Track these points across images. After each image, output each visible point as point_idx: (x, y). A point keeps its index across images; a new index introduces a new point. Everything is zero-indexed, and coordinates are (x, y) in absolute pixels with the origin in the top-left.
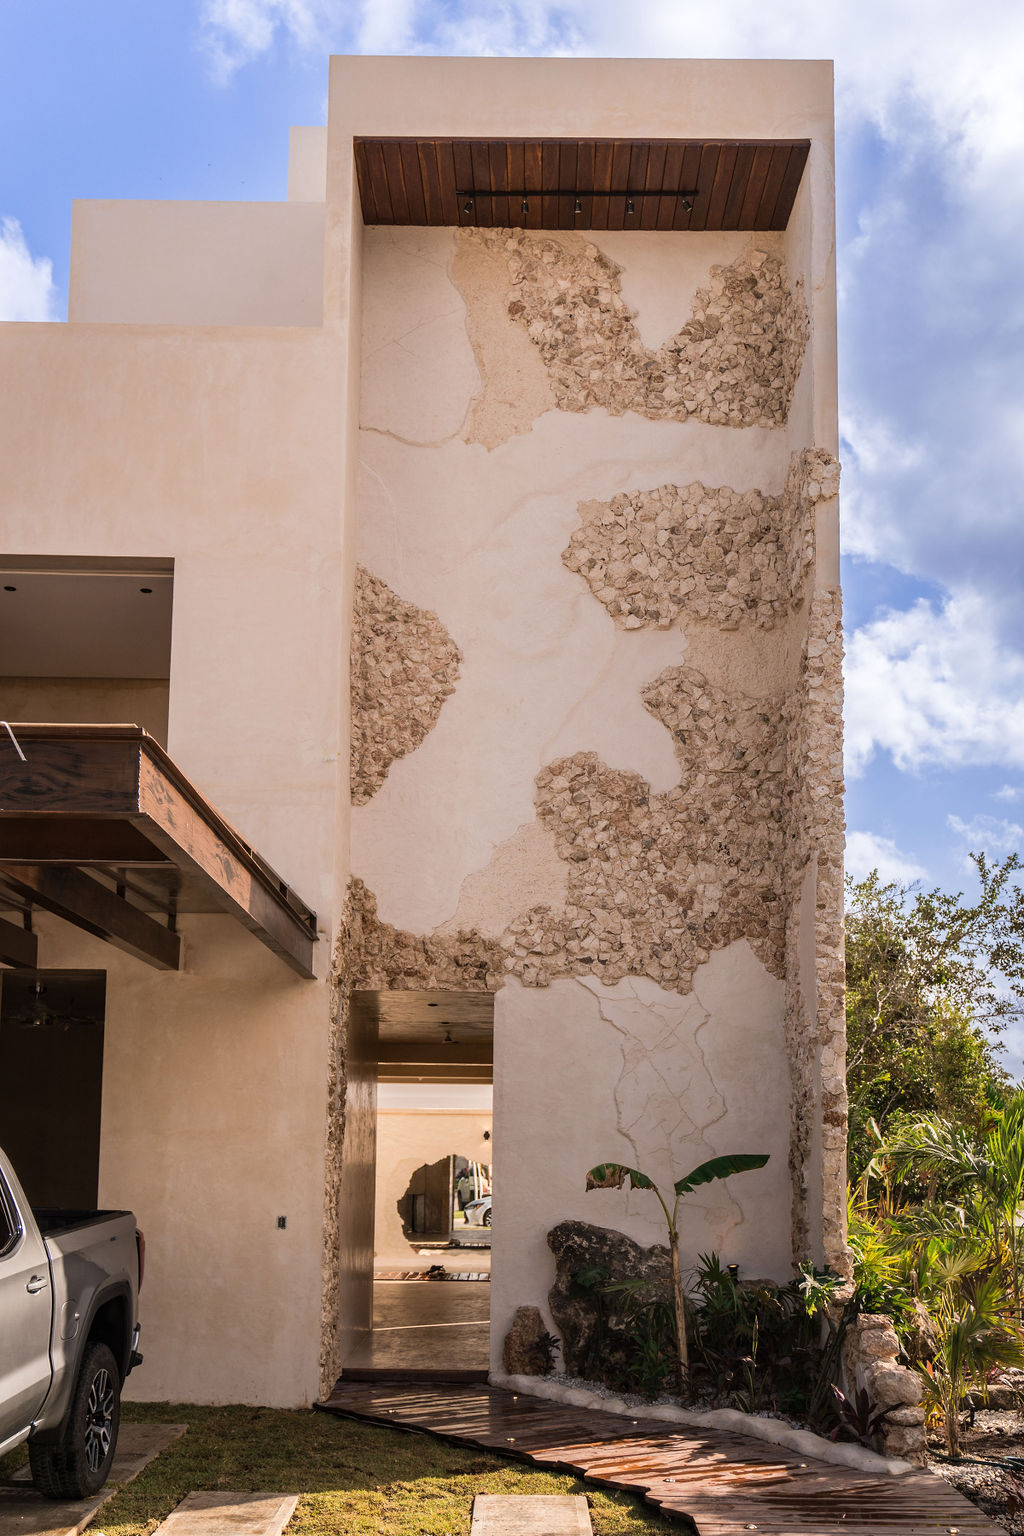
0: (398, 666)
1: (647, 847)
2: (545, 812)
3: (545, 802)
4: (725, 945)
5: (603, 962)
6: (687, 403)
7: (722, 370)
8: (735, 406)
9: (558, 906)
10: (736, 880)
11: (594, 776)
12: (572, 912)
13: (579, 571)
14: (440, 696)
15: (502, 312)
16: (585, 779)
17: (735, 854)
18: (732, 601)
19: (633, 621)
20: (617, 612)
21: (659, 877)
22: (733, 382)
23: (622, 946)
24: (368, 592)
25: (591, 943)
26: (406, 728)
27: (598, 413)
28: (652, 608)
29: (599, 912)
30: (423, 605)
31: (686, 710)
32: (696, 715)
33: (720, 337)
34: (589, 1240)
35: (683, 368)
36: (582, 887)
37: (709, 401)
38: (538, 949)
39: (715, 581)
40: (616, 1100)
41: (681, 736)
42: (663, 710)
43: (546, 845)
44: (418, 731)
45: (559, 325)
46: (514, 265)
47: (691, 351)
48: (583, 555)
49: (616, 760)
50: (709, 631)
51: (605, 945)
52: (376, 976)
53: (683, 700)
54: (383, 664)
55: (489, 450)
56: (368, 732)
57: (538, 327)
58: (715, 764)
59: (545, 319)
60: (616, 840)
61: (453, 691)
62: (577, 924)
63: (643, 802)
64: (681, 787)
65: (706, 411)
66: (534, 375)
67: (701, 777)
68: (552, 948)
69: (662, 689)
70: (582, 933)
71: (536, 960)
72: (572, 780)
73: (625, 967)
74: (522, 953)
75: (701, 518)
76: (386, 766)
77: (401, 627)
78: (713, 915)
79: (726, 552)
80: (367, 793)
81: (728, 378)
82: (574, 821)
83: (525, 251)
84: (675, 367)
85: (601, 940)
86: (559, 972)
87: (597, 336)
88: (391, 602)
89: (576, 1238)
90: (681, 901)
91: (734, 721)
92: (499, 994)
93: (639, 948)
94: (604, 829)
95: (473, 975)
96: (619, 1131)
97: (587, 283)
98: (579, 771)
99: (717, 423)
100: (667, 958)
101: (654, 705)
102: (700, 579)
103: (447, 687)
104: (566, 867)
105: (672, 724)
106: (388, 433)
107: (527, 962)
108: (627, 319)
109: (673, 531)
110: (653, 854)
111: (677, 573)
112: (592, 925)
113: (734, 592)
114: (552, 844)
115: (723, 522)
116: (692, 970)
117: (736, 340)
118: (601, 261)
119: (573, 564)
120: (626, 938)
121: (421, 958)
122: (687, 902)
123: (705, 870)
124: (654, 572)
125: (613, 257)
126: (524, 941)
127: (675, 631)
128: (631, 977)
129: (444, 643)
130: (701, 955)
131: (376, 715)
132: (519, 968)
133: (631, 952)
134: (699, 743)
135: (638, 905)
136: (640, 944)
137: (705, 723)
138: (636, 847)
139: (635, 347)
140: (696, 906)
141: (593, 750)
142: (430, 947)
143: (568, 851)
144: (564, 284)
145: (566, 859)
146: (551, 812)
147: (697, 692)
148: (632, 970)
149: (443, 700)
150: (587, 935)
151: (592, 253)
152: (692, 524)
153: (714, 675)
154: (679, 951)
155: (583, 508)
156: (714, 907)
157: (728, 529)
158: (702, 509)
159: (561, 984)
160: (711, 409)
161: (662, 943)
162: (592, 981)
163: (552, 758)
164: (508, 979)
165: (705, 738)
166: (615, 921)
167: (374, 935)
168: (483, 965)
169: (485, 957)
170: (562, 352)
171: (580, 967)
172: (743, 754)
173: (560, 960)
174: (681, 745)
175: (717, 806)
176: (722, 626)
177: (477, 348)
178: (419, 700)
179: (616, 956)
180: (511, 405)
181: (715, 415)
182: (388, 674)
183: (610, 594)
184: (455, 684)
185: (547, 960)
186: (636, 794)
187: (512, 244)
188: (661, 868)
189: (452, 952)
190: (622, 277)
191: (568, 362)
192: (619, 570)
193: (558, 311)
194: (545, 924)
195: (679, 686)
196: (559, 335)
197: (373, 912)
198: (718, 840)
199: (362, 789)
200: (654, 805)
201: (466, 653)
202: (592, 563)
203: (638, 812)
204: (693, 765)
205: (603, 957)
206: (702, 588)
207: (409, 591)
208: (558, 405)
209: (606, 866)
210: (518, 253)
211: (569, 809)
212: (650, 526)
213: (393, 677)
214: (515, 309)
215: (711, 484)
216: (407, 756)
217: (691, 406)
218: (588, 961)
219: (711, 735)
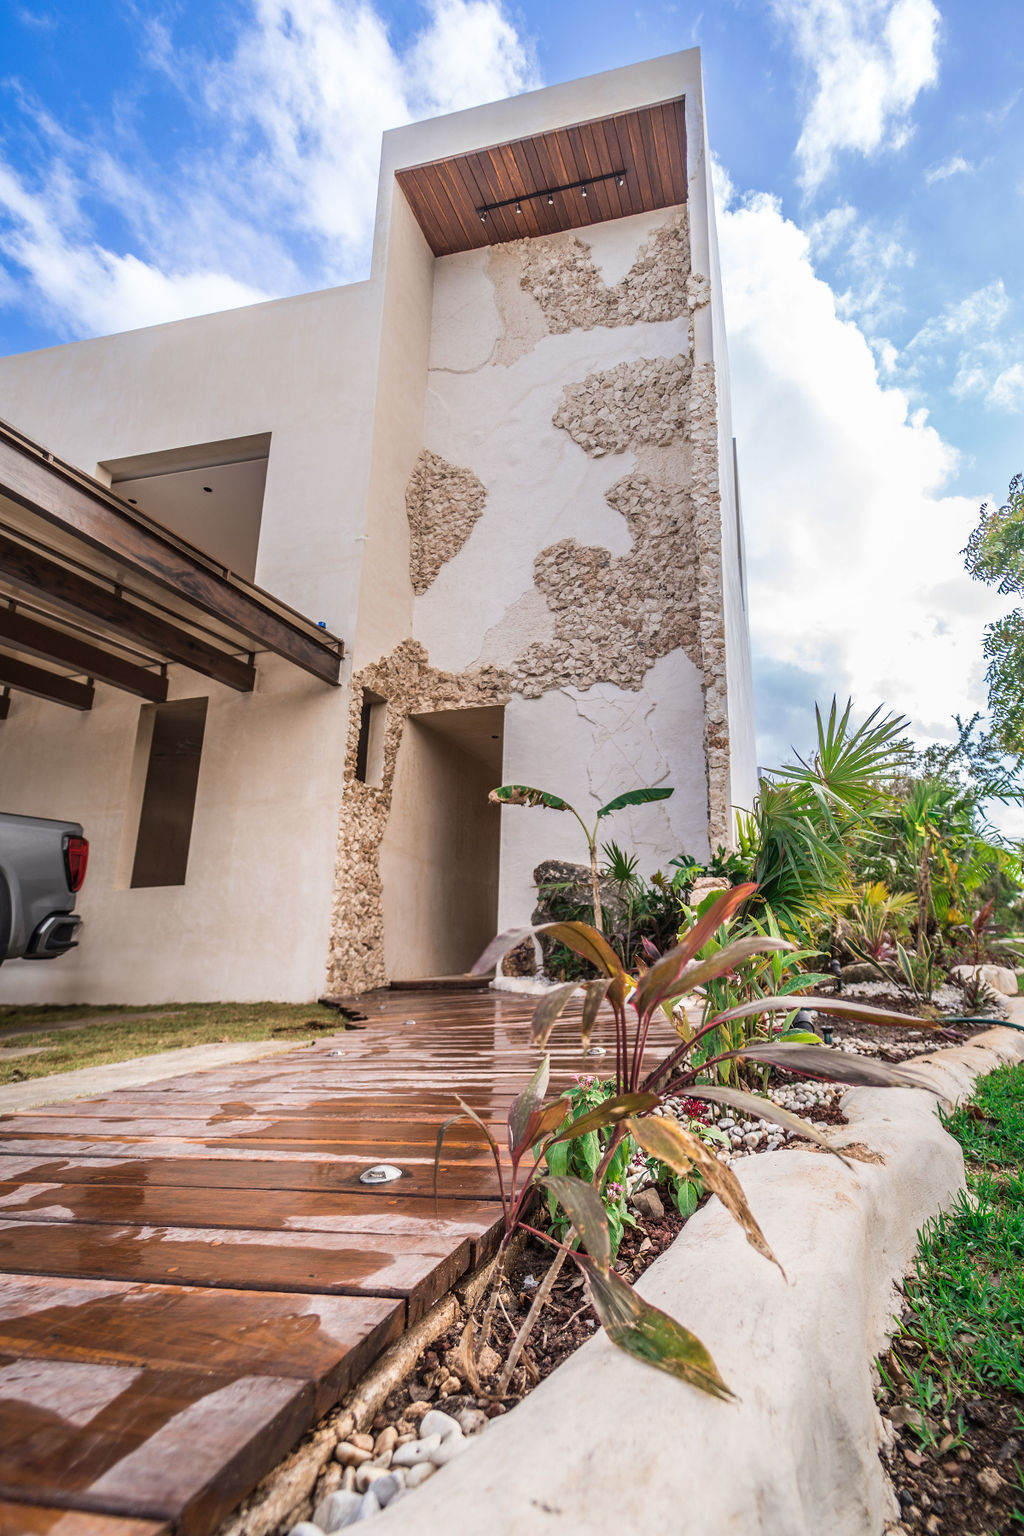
0: (446, 504)
1: (608, 594)
2: (539, 579)
3: (539, 574)
4: (666, 653)
5: (578, 675)
6: (633, 312)
7: (657, 288)
8: (666, 307)
9: (547, 641)
10: (672, 608)
11: (573, 554)
12: (557, 643)
13: (563, 427)
14: (473, 519)
15: (517, 286)
16: (567, 555)
17: (670, 589)
18: (666, 426)
19: (599, 451)
20: (588, 448)
21: (617, 612)
22: (664, 293)
23: (591, 662)
24: (430, 464)
25: (570, 663)
26: (450, 542)
27: (576, 332)
28: (611, 441)
29: (574, 642)
30: (463, 466)
31: (635, 500)
32: (642, 502)
33: (655, 270)
34: (561, 872)
35: (631, 292)
36: (564, 626)
37: (648, 308)
38: (533, 671)
39: (654, 416)
40: (588, 772)
41: (633, 518)
42: (619, 502)
43: (541, 602)
44: (459, 542)
45: (551, 285)
46: (524, 258)
47: (638, 280)
48: (565, 416)
49: (585, 540)
50: (651, 449)
51: (579, 663)
52: (426, 704)
53: (632, 495)
54: (438, 505)
55: (508, 367)
56: (426, 548)
57: (538, 290)
58: (656, 532)
59: (543, 284)
60: (586, 592)
61: (481, 515)
62: (560, 652)
63: (605, 564)
64: (632, 551)
65: (646, 314)
66: (537, 318)
67: (646, 542)
68: (542, 669)
69: (618, 489)
70: (563, 657)
71: (532, 680)
72: (557, 557)
73: (593, 676)
74: (524, 675)
75: (644, 378)
76: (437, 568)
77: (449, 481)
78: (656, 633)
79: (661, 396)
80: (424, 587)
81: (661, 292)
82: (558, 584)
83: (530, 249)
84: (626, 293)
85: (577, 660)
86: (548, 686)
87: (575, 285)
88: (444, 467)
89: (552, 871)
90: (633, 627)
91: (668, 502)
92: (507, 707)
93: (604, 663)
94: (579, 586)
95: (489, 695)
96: (591, 793)
97: (569, 257)
98: (562, 551)
99: (655, 320)
100: (623, 667)
101: (613, 501)
102: (644, 417)
103: (477, 513)
104: (554, 615)
105: (625, 511)
106: (445, 369)
107: (526, 681)
108: (594, 272)
109: (625, 390)
110: (613, 597)
111: (627, 415)
112: (571, 651)
113: (667, 420)
114: (544, 601)
115: (657, 379)
116: (642, 673)
117: (665, 267)
118: (578, 244)
119: (559, 423)
120: (594, 656)
121: (455, 688)
122: (638, 627)
123: (651, 603)
124: (612, 418)
125: (584, 240)
126: (523, 667)
127: (628, 453)
128: (598, 684)
129: (475, 486)
130: (649, 662)
131: (431, 536)
132: (521, 686)
133: (597, 665)
134: (644, 519)
135: (603, 633)
136: (605, 659)
137: (648, 507)
138: (601, 594)
139: (599, 286)
140: (644, 628)
141: (573, 536)
142: (462, 680)
143: (555, 604)
144: (554, 262)
145: (553, 610)
146: (543, 580)
147: (643, 487)
148: (599, 678)
149: (475, 521)
150: (567, 658)
151: (572, 239)
152: (637, 383)
153: (655, 477)
154: (631, 661)
155: (566, 389)
156: (657, 627)
157: (662, 381)
158: (644, 373)
159: (549, 695)
160: (650, 312)
161: (621, 656)
162: (572, 690)
163: (544, 547)
164: (515, 696)
165: (648, 517)
166: (587, 646)
167: (425, 676)
168: (495, 688)
169: (498, 682)
170: (553, 300)
171: (562, 681)
172: (675, 522)
173: (549, 677)
174: (632, 524)
175: (658, 559)
176: (660, 443)
177: (502, 310)
178: (459, 523)
179: (587, 670)
180: (522, 338)
181: (652, 315)
182: (439, 510)
183: (583, 437)
184: (483, 511)
185: (540, 679)
186: (601, 559)
187: (523, 247)
188: (619, 606)
189: (475, 681)
190: (591, 251)
191: (557, 305)
192: (589, 420)
193: (552, 278)
194: (539, 654)
195: (629, 485)
196: (551, 290)
197: (425, 661)
198: (658, 582)
199: (421, 584)
200: (613, 565)
201: (489, 491)
202: (571, 421)
203: (602, 572)
204: (640, 536)
205: (578, 671)
206: (645, 422)
207: (455, 457)
208: (551, 332)
209: (580, 610)
210: (527, 251)
211: (555, 576)
212: (610, 390)
213: (443, 511)
214: (525, 283)
215: (649, 357)
216: (452, 561)
217: (636, 313)
218: (567, 676)
219: (653, 514)
